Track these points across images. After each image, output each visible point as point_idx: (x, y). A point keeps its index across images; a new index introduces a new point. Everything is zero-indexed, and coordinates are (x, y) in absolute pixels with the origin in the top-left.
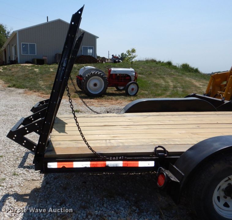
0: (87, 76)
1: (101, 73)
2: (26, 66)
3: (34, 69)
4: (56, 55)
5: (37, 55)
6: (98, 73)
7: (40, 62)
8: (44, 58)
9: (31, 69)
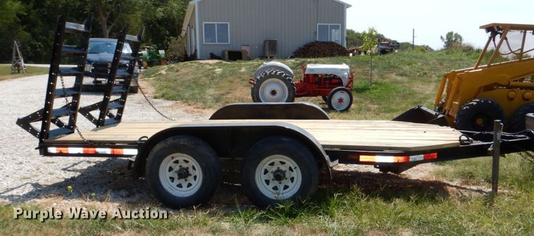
0: (258, 77)
1: (283, 74)
2: (206, 64)
3: (215, 69)
4: (265, 42)
5: (230, 44)
6: (276, 72)
7: (235, 56)
8: (244, 48)
9: (210, 70)
